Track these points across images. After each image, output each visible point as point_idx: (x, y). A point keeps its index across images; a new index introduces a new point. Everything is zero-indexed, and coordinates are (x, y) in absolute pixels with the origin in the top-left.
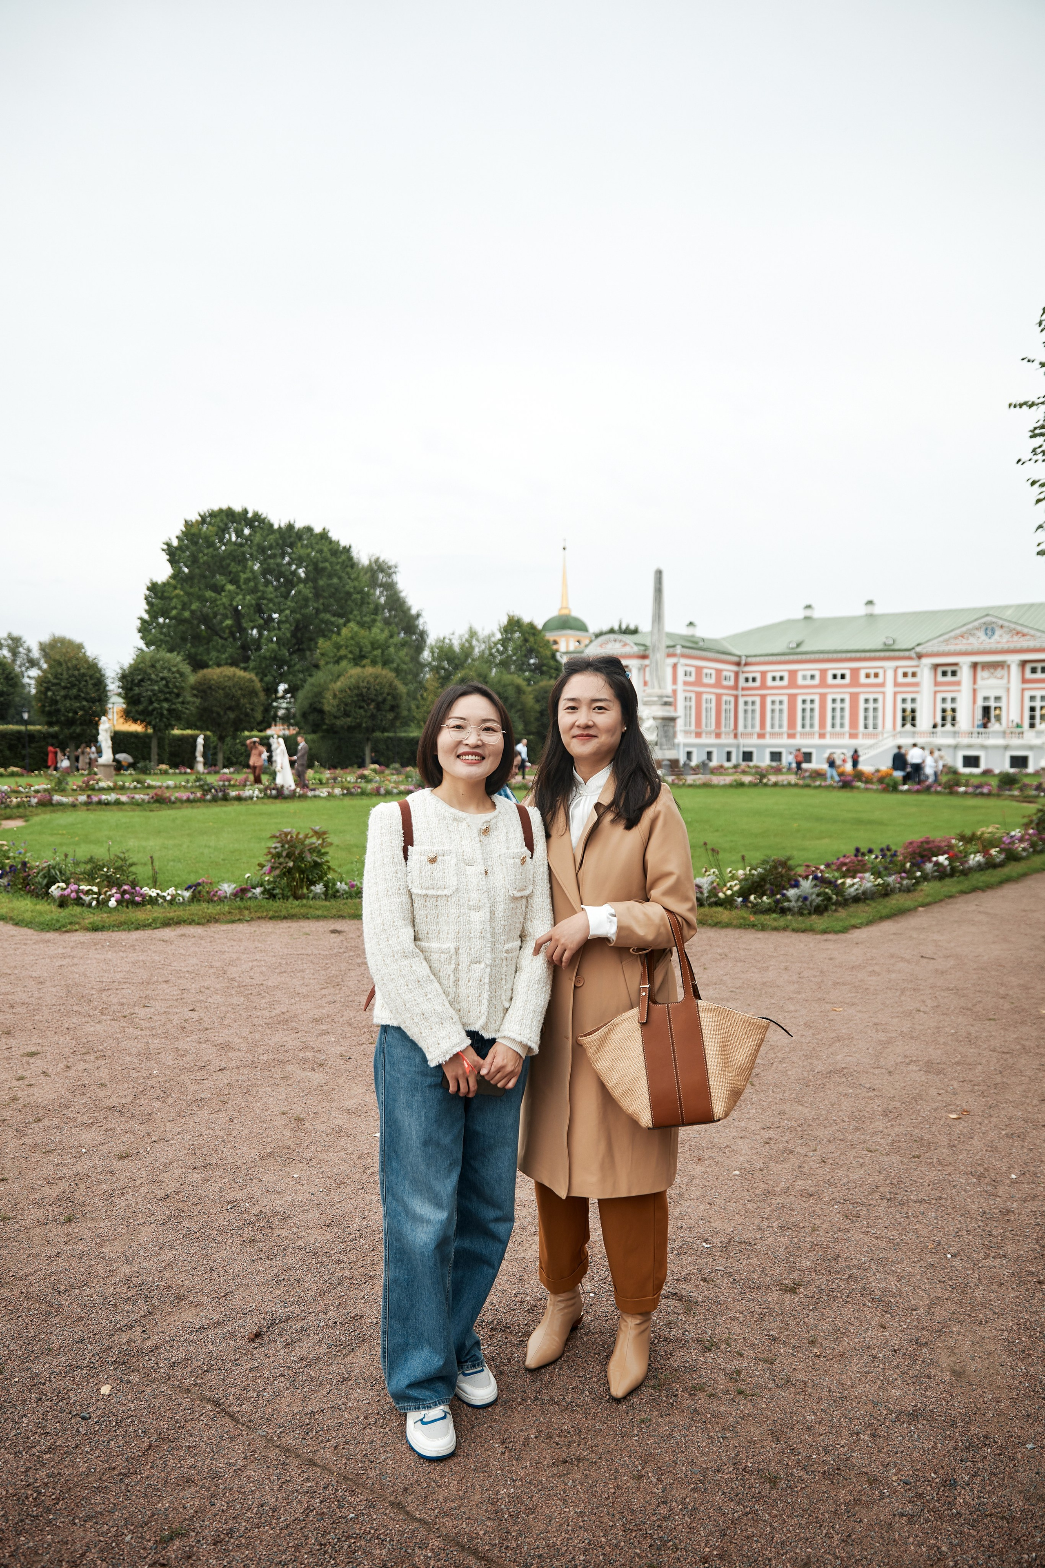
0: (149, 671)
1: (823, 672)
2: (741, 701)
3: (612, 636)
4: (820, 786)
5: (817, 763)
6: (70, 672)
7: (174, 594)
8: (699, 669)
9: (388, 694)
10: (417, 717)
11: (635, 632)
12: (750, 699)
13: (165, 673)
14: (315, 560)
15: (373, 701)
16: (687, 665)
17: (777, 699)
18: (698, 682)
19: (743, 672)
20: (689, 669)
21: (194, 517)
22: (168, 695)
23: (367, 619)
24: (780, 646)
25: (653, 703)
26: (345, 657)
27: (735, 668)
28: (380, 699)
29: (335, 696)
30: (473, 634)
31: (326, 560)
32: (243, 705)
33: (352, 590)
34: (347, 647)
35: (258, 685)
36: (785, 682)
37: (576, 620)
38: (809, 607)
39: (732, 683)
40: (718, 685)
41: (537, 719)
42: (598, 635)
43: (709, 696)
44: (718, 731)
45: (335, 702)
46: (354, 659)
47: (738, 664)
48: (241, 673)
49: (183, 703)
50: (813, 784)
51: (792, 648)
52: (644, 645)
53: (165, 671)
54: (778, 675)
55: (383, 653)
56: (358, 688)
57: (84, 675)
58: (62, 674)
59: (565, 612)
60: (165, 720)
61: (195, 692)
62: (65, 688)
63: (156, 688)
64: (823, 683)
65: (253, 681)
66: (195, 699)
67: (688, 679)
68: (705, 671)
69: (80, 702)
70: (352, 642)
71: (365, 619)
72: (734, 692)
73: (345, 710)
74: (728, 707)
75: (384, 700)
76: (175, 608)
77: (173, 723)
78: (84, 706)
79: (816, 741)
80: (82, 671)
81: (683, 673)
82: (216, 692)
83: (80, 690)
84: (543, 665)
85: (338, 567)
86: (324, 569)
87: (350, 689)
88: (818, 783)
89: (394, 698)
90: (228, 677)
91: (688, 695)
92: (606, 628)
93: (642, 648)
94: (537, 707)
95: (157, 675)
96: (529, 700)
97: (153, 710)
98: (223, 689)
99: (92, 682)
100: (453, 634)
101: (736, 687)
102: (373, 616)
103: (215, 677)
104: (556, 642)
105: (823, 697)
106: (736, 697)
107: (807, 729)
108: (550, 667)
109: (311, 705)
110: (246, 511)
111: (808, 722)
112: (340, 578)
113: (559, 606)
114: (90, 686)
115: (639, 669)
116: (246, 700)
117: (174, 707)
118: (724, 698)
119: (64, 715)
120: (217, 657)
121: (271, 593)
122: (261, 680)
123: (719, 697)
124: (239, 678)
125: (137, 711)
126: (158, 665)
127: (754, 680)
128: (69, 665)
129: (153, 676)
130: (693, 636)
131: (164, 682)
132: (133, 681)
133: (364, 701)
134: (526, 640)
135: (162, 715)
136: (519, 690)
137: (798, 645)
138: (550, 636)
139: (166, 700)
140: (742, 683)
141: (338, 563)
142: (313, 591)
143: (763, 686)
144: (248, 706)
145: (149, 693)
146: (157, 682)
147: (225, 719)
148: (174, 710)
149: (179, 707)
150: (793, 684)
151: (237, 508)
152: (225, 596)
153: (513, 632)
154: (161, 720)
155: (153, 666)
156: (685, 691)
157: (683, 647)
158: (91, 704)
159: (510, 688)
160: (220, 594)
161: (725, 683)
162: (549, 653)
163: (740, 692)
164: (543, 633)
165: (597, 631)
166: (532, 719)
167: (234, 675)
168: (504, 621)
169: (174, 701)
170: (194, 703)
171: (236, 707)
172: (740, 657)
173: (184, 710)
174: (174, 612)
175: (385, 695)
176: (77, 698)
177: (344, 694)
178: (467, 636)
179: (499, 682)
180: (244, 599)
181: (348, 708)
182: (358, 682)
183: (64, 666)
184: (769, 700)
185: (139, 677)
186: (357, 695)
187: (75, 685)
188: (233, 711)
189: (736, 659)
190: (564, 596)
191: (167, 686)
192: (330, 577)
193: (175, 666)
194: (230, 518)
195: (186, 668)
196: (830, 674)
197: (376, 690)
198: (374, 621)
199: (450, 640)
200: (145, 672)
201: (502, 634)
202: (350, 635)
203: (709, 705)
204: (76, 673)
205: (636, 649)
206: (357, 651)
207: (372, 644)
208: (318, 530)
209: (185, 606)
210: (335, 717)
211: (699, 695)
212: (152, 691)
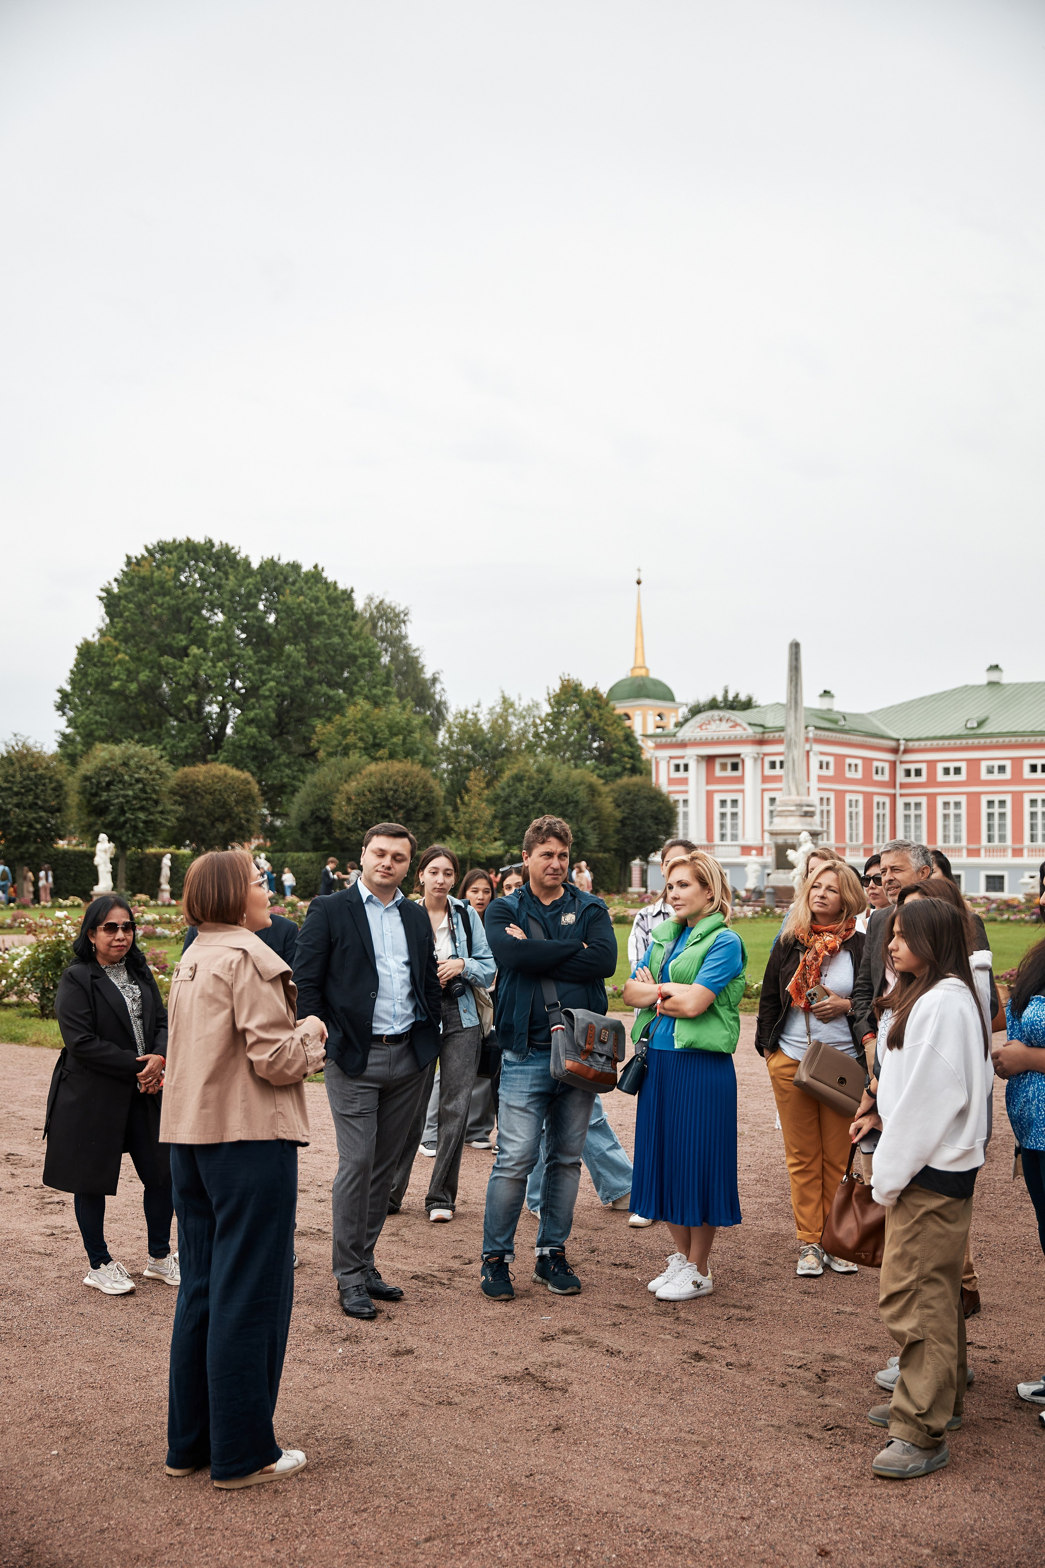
0: (121, 770)
1: (1017, 762)
2: (900, 802)
3: (716, 713)
4: (1008, 920)
5: (1010, 892)
6: (25, 773)
7: (116, 659)
8: (840, 759)
9: (422, 798)
10: (456, 828)
11: (747, 705)
12: (912, 800)
13: (142, 774)
14: (308, 612)
15: (401, 807)
16: (822, 753)
17: (952, 799)
18: (839, 777)
19: (901, 762)
20: (825, 759)
21: (138, 552)
22: (144, 803)
23: (377, 692)
24: (955, 727)
25: (791, 814)
26: (355, 746)
27: (890, 757)
28: (411, 805)
29: (349, 800)
30: (507, 703)
31: (322, 612)
32: (237, 815)
33: (357, 652)
34: (356, 732)
35: (255, 788)
36: (963, 777)
37: (658, 683)
38: (996, 668)
39: (886, 777)
40: (867, 780)
41: (617, 831)
42: (696, 711)
43: (854, 797)
44: (867, 846)
45: (350, 809)
46: (365, 749)
47: (895, 751)
48: (234, 772)
49: (162, 812)
50: (999, 918)
51: (973, 728)
52: (762, 726)
53: (142, 771)
54: (952, 766)
55: (404, 740)
56: (382, 790)
57: (42, 777)
58: (13, 777)
59: (641, 672)
60: (140, 835)
61: (177, 798)
62: (17, 794)
63: (130, 793)
64: (1017, 778)
65: (249, 783)
66: (176, 807)
67: (824, 772)
68: (848, 761)
69: (36, 813)
70: (363, 726)
71: (374, 691)
72: (892, 791)
73: (363, 821)
74: (881, 812)
75: (416, 807)
76: (116, 678)
77: (150, 839)
78: (41, 817)
79: (1009, 859)
80: (40, 771)
81: (818, 765)
82: (203, 798)
83: (37, 797)
84: (613, 751)
85: (339, 621)
86: (320, 624)
87: (370, 791)
88: (1006, 917)
89: (430, 803)
90: (218, 777)
91: (825, 795)
92: (704, 698)
93: (760, 730)
94: (618, 814)
95: (131, 776)
96: (607, 804)
97: (125, 822)
98: (210, 794)
99: (53, 785)
100: (478, 706)
101: (893, 783)
102: (385, 688)
103: (201, 778)
104: (628, 717)
105: (1017, 797)
106: (893, 797)
107: (996, 842)
108: (623, 755)
109: (313, 813)
110: (211, 543)
111: (996, 833)
112: (341, 635)
113: (632, 666)
114: (49, 791)
115: (755, 759)
116: (240, 809)
117: (151, 817)
118: (876, 799)
119: (16, 830)
120: (173, 746)
121: (250, 658)
122: (259, 782)
123: (868, 797)
124: (233, 778)
125: (103, 823)
126: (132, 763)
127: (918, 773)
128: (24, 764)
129: (126, 778)
130: (830, 710)
131: (140, 786)
132: (99, 783)
133: (389, 807)
134: (588, 715)
135: (135, 828)
136: (593, 790)
137: (980, 724)
138: (620, 708)
139: (142, 809)
140: (901, 777)
141: (339, 615)
142: (306, 654)
143: (932, 781)
144: (242, 815)
145: (121, 800)
146: (131, 785)
147: (213, 833)
148: (152, 821)
149: (158, 818)
150: (974, 778)
151: (199, 538)
152: (189, 664)
153: (569, 703)
154: (134, 835)
155: (125, 764)
156: (820, 789)
157: (817, 728)
158: (50, 815)
159: (582, 787)
160: (182, 661)
161: (876, 778)
162: (620, 734)
163: (898, 791)
164: (612, 703)
165: (692, 701)
166: (611, 832)
167: (225, 775)
168: (556, 687)
169: (152, 810)
170: (175, 812)
171: (227, 815)
172: (898, 740)
173: (164, 822)
174: (116, 684)
175: (417, 800)
176: (33, 806)
177: (363, 799)
178: (498, 709)
179: (567, 780)
180: (214, 666)
181: (367, 818)
182: (381, 783)
183: (17, 765)
184: (940, 801)
185: (107, 779)
186: (380, 800)
187: (31, 790)
188: (223, 822)
189: (893, 744)
190: (640, 649)
191: (143, 790)
192: (328, 634)
193: (152, 764)
194: (192, 554)
195: (165, 767)
196: (1027, 764)
197: (406, 793)
198: (387, 694)
199: (475, 714)
200: (115, 772)
201: (552, 707)
202: (359, 716)
203: (854, 809)
204: (32, 774)
205: (750, 731)
206: (371, 739)
207: (390, 727)
208: (307, 567)
209: (132, 675)
210: (349, 830)
211: (840, 795)
212: (125, 796)
